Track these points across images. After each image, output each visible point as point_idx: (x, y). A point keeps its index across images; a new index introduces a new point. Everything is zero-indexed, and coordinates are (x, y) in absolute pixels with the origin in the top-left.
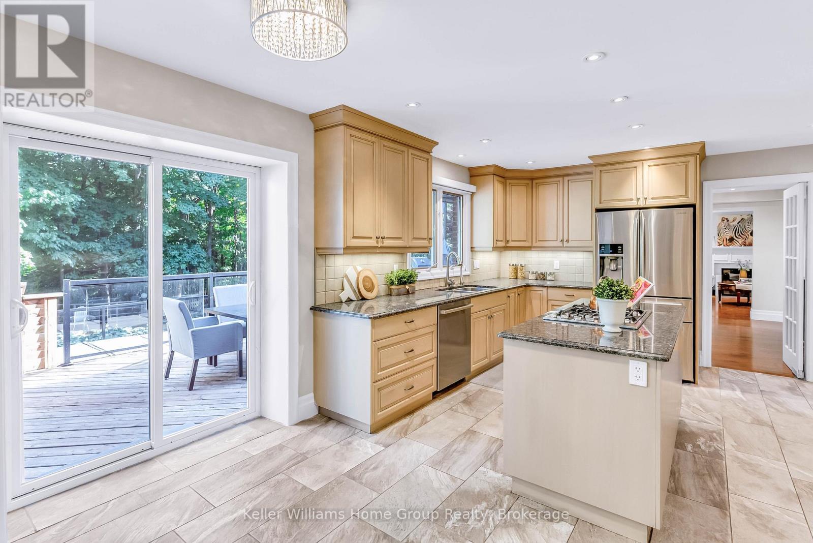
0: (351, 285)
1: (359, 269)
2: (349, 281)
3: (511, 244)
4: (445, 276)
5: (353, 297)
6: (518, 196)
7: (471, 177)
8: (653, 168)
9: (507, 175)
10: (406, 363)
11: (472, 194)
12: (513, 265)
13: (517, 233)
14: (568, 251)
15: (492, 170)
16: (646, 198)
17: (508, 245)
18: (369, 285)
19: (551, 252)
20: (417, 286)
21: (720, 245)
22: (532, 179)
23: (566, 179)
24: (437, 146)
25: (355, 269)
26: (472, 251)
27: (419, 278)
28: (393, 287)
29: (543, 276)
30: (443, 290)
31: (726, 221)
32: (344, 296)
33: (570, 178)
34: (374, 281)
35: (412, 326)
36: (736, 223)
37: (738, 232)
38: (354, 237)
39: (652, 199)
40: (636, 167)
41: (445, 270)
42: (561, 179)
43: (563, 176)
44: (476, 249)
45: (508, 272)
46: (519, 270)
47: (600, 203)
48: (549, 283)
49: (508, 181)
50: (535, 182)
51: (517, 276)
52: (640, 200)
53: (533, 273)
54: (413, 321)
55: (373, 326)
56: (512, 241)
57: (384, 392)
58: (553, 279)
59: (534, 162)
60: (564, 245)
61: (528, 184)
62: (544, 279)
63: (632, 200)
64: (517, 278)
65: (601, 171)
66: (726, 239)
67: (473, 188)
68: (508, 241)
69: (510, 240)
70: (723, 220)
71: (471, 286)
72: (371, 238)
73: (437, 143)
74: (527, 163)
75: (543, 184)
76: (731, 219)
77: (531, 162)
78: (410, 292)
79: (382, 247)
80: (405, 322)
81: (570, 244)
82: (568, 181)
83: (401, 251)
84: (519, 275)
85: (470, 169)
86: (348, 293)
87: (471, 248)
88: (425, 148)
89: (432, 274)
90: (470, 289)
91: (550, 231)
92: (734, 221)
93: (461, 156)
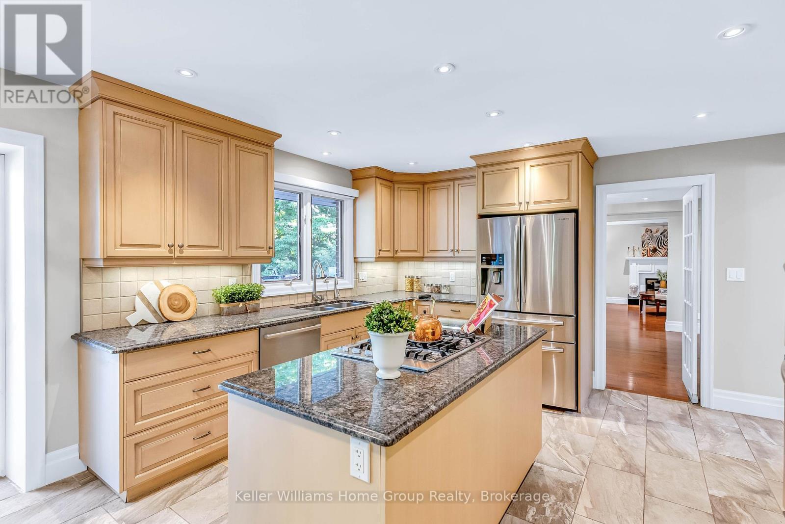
0: (149, 305)
1: (165, 284)
2: (144, 299)
3: (400, 254)
4: (311, 290)
6: (407, 203)
7: (354, 180)
8: (535, 169)
9: (395, 178)
10: (196, 405)
11: (355, 199)
12: (409, 277)
13: (407, 242)
14: (463, 262)
15: (373, 172)
16: (528, 203)
17: (396, 255)
18: (178, 304)
19: (447, 263)
20: (262, 304)
21: (644, 256)
22: (424, 184)
23: (457, 183)
24: (280, 139)
25: (158, 284)
26: (355, 262)
27: (265, 295)
28: (222, 305)
29: (438, 289)
31: (649, 232)
33: (460, 182)
34: (189, 299)
35: (208, 357)
36: (658, 234)
37: (661, 243)
38: (122, 245)
39: (535, 203)
40: (518, 168)
41: (311, 284)
42: (451, 183)
43: (453, 180)
44: (359, 260)
45: (404, 284)
46: (414, 282)
47: (483, 208)
48: (443, 297)
49: (396, 186)
50: (426, 186)
51: (413, 289)
52: (523, 205)
53: (428, 285)
54: (209, 350)
55: (123, 362)
56: (401, 251)
57: (146, 447)
58: (448, 292)
59: (416, 163)
60: (455, 257)
61: (419, 189)
62: (439, 293)
63: (514, 204)
64: (413, 291)
65: (483, 173)
66: (650, 250)
67: (355, 193)
68: (397, 251)
69: (399, 250)
70: (647, 232)
71: (347, 301)
72: (159, 246)
73: (280, 136)
74: (408, 164)
75: (435, 189)
76: (654, 230)
78: (249, 311)
79: (179, 258)
80: (194, 353)
81: (461, 254)
82: (459, 185)
84: (415, 287)
85: (352, 172)
86: (141, 314)
87: (355, 258)
88: (266, 141)
89: (293, 289)
90: (346, 305)
91: (441, 241)
92: (657, 232)
93: (326, 154)
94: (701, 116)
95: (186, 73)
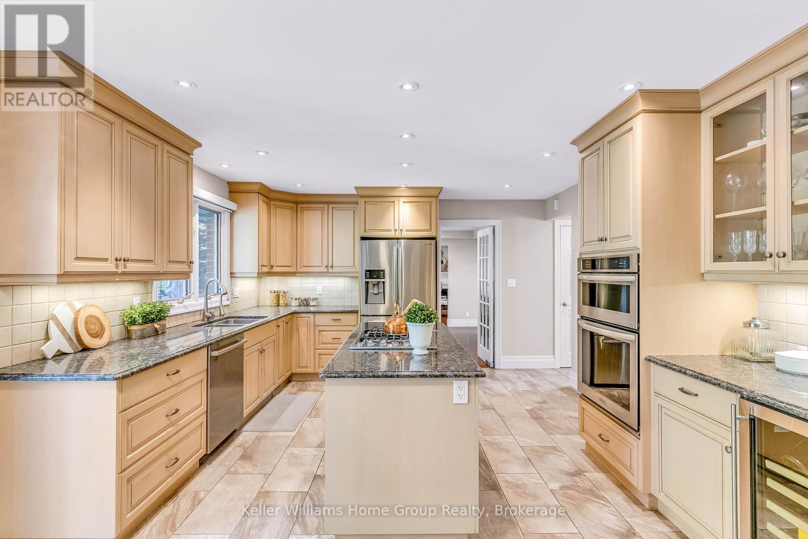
0: (63, 331)
1: (78, 305)
3: (275, 269)
4: (202, 307)
5: (67, 348)
6: (283, 220)
7: (230, 192)
8: (407, 204)
9: (271, 195)
10: (168, 430)
11: (232, 213)
12: (275, 292)
13: (282, 259)
14: (330, 276)
15: (256, 188)
16: (402, 230)
17: (272, 271)
18: (95, 328)
19: (314, 278)
20: (169, 323)
22: (297, 203)
23: (331, 206)
24: (200, 148)
25: (70, 305)
26: (231, 277)
27: (172, 312)
28: (134, 328)
29: (305, 302)
30: (202, 325)
32: (49, 349)
33: (334, 206)
34: (104, 323)
38: (77, 258)
39: (406, 231)
40: (394, 202)
41: (202, 300)
42: (326, 206)
43: (328, 203)
44: (236, 275)
45: (269, 299)
46: (281, 297)
47: (365, 232)
48: (312, 309)
49: (273, 203)
50: (299, 206)
51: (278, 303)
52: (397, 231)
53: (296, 299)
54: (178, 372)
55: (120, 389)
56: (276, 266)
57: (135, 482)
58: (316, 304)
59: (303, 185)
60: (329, 271)
61: (292, 207)
62: (307, 305)
63: (390, 230)
64: (278, 305)
65: (365, 202)
67: (233, 206)
68: (272, 266)
69: (275, 266)
71: (233, 317)
72: (107, 260)
73: (200, 145)
74: (296, 185)
75: (308, 209)
77: (300, 185)
78: (160, 332)
79: (124, 274)
80: (168, 375)
81: (335, 270)
82: (333, 208)
83: (145, 278)
84: (281, 302)
85: (230, 184)
86: (58, 342)
87: (231, 273)
88: (186, 149)
89: (185, 307)
90: (233, 322)
91: (314, 256)
93: (225, 166)
94: (507, 186)
95: (184, 84)
